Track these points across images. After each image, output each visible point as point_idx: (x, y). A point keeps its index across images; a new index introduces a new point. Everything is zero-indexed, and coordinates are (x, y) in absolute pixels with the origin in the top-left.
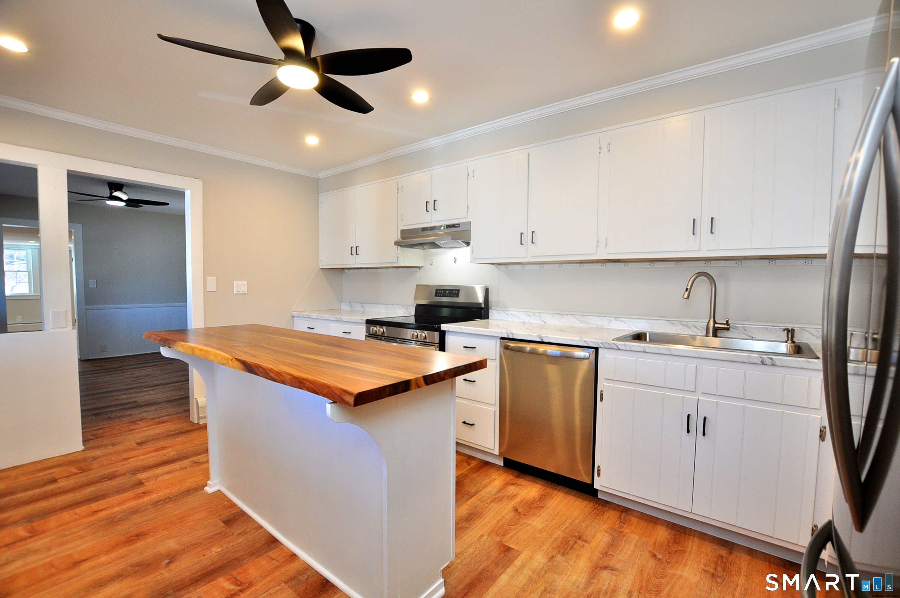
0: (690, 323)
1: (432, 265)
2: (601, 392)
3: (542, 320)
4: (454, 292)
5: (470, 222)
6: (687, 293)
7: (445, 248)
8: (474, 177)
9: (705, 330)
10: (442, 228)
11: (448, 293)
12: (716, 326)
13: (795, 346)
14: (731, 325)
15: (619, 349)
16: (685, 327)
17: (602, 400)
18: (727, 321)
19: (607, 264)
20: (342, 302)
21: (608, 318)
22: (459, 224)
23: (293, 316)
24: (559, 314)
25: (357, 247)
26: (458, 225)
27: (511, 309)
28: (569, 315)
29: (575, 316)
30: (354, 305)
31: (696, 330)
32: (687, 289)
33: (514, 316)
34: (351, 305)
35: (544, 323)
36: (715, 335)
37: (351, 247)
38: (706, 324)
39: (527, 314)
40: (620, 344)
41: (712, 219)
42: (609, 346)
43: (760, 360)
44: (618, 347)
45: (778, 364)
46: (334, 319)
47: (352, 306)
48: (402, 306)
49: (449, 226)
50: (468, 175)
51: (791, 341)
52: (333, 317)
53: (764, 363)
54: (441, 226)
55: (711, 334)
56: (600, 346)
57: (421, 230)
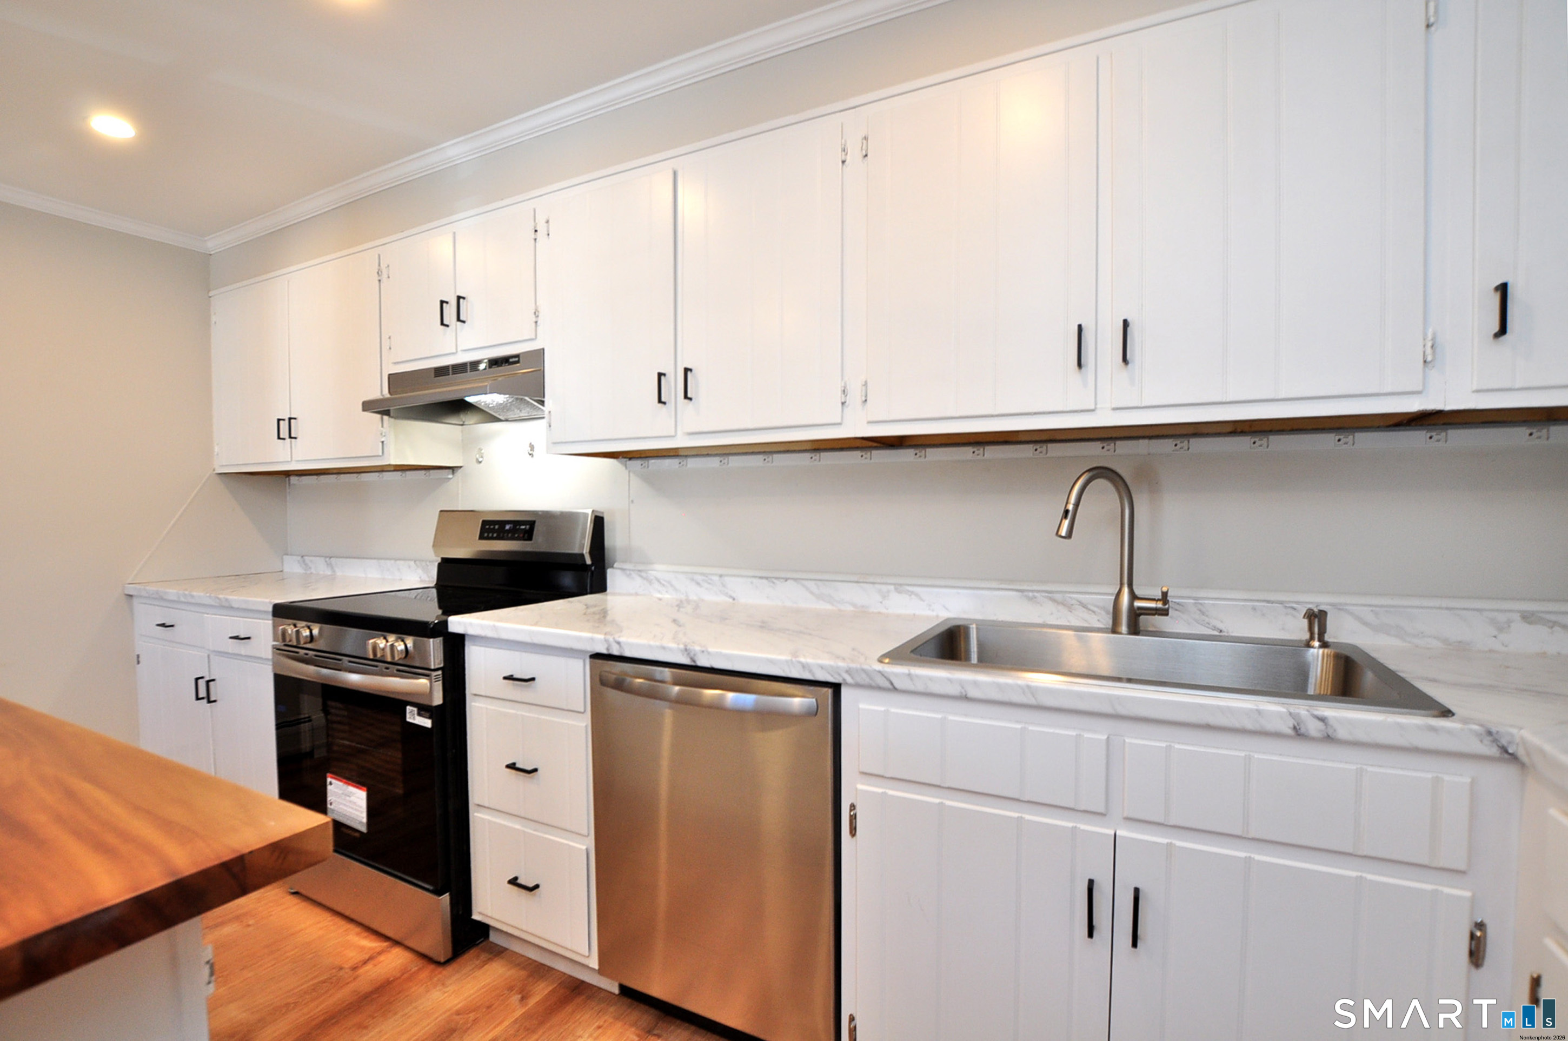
0: (1070, 598)
1: (480, 462)
2: (851, 810)
3: (726, 594)
4: (523, 527)
5: (543, 349)
6: (1066, 523)
7: (507, 420)
8: (548, 235)
9: (1108, 613)
10: (482, 366)
11: (509, 531)
12: (1138, 604)
13: (1337, 657)
14: (1170, 603)
15: (895, 689)
16: (1061, 608)
17: (853, 831)
18: (1165, 595)
19: (875, 452)
20: (287, 554)
21: (877, 586)
22: (517, 356)
23: (131, 596)
24: (767, 578)
25: (290, 419)
26: (517, 359)
27: (657, 567)
28: (789, 581)
29: (804, 582)
30: (311, 561)
31: (1086, 615)
32: (1066, 512)
33: (664, 585)
34: (304, 561)
35: (731, 600)
36: (1134, 629)
37: (279, 420)
38: (1113, 598)
39: (692, 580)
40: (898, 671)
41: (1126, 324)
42: (867, 681)
43: (1291, 723)
44: (892, 684)
45: (1342, 734)
46: (213, 603)
47: (306, 565)
48: (415, 561)
49: (495, 362)
50: (536, 231)
51: (1319, 640)
52: (210, 597)
53: (1303, 730)
54: (479, 362)
55: (1124, 628)
56: (844, 680)
57: (433, 375)
